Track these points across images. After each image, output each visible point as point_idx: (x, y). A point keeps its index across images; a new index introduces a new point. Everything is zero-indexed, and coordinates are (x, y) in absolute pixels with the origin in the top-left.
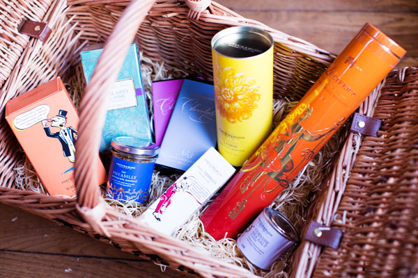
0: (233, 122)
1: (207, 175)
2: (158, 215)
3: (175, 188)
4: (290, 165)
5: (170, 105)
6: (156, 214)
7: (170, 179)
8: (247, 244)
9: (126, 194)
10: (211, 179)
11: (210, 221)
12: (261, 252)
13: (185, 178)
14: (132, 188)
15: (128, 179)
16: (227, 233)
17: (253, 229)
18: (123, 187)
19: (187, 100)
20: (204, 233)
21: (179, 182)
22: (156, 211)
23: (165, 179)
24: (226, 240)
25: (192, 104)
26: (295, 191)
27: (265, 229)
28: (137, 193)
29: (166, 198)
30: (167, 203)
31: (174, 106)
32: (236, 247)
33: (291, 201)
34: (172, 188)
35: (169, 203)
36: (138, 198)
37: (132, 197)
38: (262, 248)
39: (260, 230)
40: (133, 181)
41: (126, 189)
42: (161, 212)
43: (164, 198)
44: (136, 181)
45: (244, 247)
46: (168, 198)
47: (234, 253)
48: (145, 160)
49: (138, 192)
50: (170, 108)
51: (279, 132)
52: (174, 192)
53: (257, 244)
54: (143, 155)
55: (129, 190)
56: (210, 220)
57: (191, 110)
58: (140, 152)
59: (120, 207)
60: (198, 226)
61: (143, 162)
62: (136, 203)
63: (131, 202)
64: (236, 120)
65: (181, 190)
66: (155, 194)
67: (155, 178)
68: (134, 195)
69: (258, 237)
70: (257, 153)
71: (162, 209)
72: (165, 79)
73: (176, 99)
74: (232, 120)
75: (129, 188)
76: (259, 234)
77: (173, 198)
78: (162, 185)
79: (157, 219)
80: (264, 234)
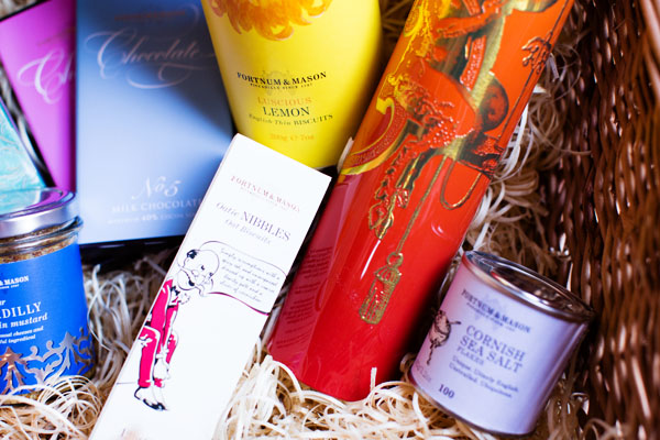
0: (282, 36)
1: (254, 220)
2: (151, 393)
3: (172, 296)
4: (498, 104)
5: (61, 70)
6: (143, 393)
7: (135, 273)
8: (455, 381)
9: (29, 365)
10: (269, 228)
11: (304, 353)
12: (509, 390)
13: (193, 254)
14: (39, 343)
15: (18, 319)
16: (374, 371)
17: (458, 333)
18: (13, 348)
19: (104, 39)
20: (302, 394)
21: (177, 273)
22: (143, 384)
23: (121, 280)
24: (377, 391)
25: (123, 44)
26: (506, 182)
27: (499, 318)
28: (58, 351)
29: (158, 335)
30: (165, 350)
31: (73, 68)
32: (422, 402)
33: (508, 215)
34: (164, 297)
35: (172, 347)
36: (67, 363)
37: (49, 368)
38: (508, 377)
39: (485, 325)
40: (36, 317)
41: (22, 349)
42: (158, 382)
43: (152, 335)
44: (45, 317)
45: (450, 394)
46: (164, 332)
47: (424, 422)
48: (49, 245)
49: (63, 345)
50: (63, 79)
51: (434, 16)
52: (174, 308)
53: (492, 369)
54: (37, 232)
55: (34, 349)
56: (302, 351)
57: (125, 61)
58: (27, 224)
59: (24, 411)
60: (275, 381)
61: (44, 253)
62: (67, 379)
63: (50, 383)
64: (291, 23)
65: (194, 292)
66: (111, 333)
67: (93, 286)
68: (54, 357)
69: (487, 351)
70: (381, 105)
71: (157, 370)
72: (18, 8)
73: (72, 48)
74: (277, 30)
75: (30, 343)
76: (487, 340)
77: (177, 326)
78: (122, 297)
79: (155, 407)
80: (502, 335)
